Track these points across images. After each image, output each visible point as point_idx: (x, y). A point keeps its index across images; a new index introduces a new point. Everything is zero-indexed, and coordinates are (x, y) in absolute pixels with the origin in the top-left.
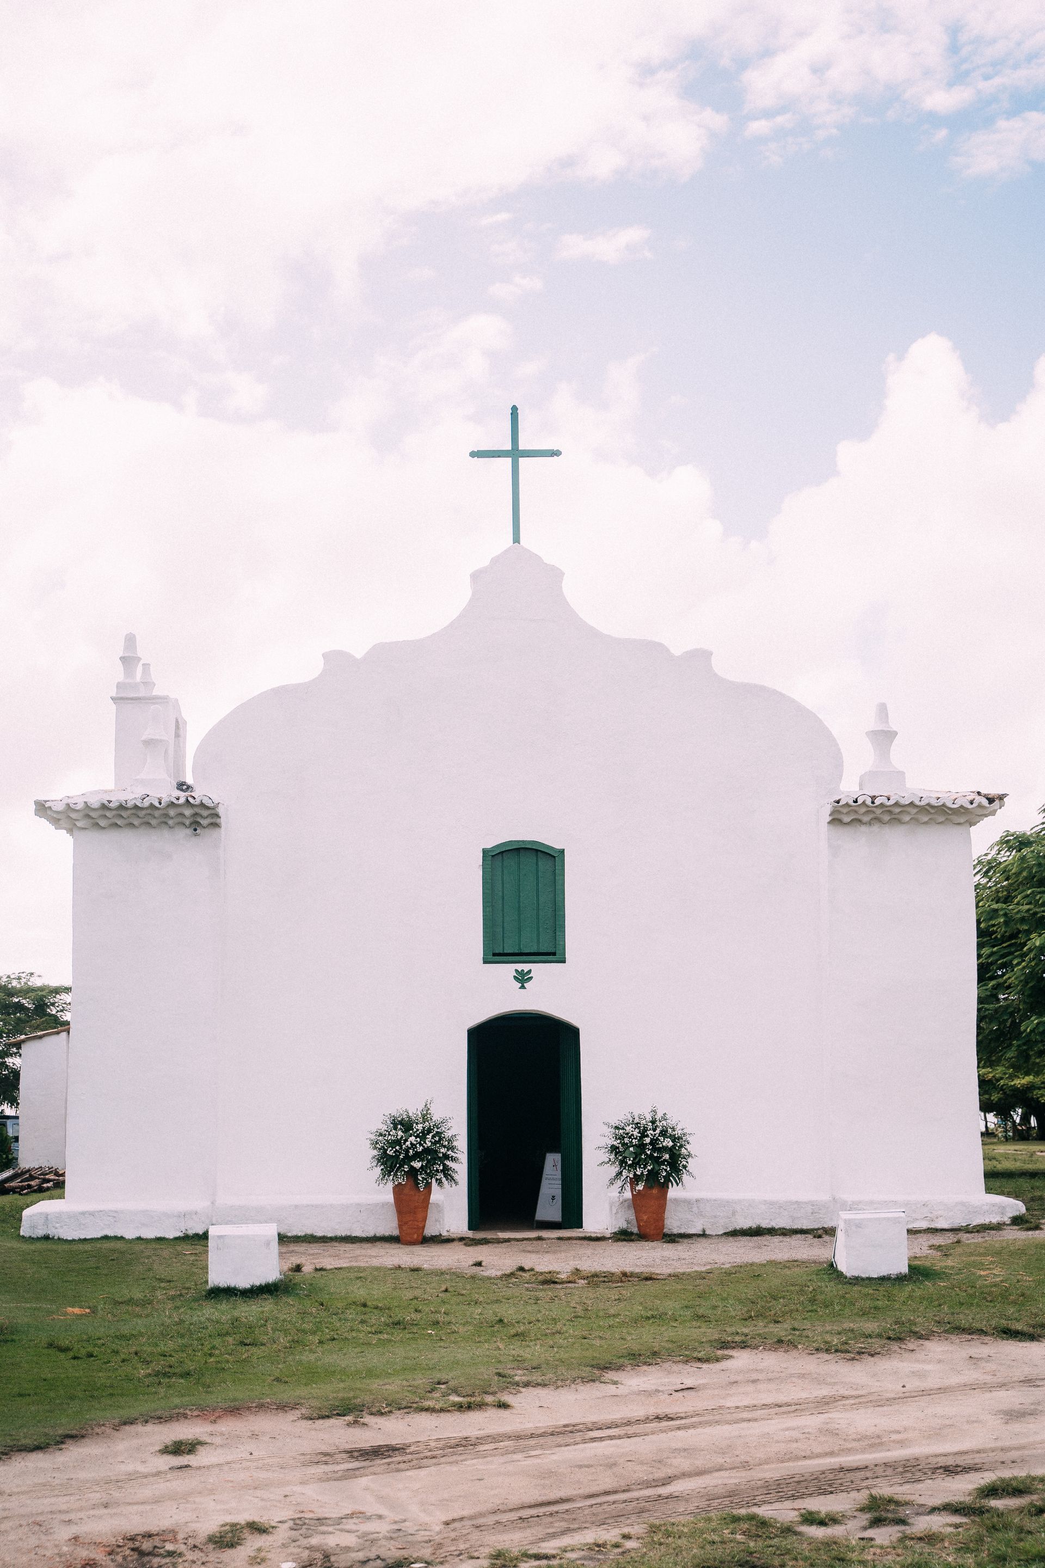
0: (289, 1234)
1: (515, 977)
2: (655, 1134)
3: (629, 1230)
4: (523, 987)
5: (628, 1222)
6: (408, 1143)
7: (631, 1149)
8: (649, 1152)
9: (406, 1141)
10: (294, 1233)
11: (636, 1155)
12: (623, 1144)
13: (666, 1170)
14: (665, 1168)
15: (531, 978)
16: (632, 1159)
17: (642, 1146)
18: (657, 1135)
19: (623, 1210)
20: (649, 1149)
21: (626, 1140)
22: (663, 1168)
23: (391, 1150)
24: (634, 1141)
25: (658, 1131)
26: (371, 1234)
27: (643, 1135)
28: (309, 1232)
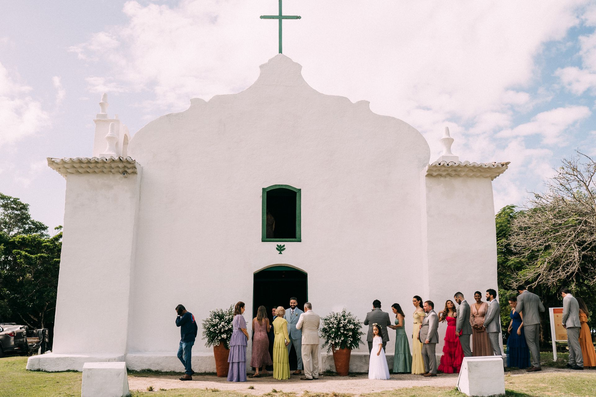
0: (163, 371)
1: (277, 248)
2: (345, 323)
3: (331, 371)
4: (281, 253)
5: (331, 366)
6: (221, 325)
7: (333, 330)
8: (342, 331)
9: (220, 324)
10: (165, 370)
11: (336, 333)
12: (329, 327)
13: (350, 340)
14: (350, 339)
15: (285, 249)
16: (333, 335)
17: (338, 328)
18: (346, 323)
19: (328, 361)
20: (342, 330)
21: (331, 325)
22: (349, 339)
23: (212, 329)
24: (334, 325)
25: (346, 321)
26: (203, 371)
27: (339, 323)
28: (173, 370)
